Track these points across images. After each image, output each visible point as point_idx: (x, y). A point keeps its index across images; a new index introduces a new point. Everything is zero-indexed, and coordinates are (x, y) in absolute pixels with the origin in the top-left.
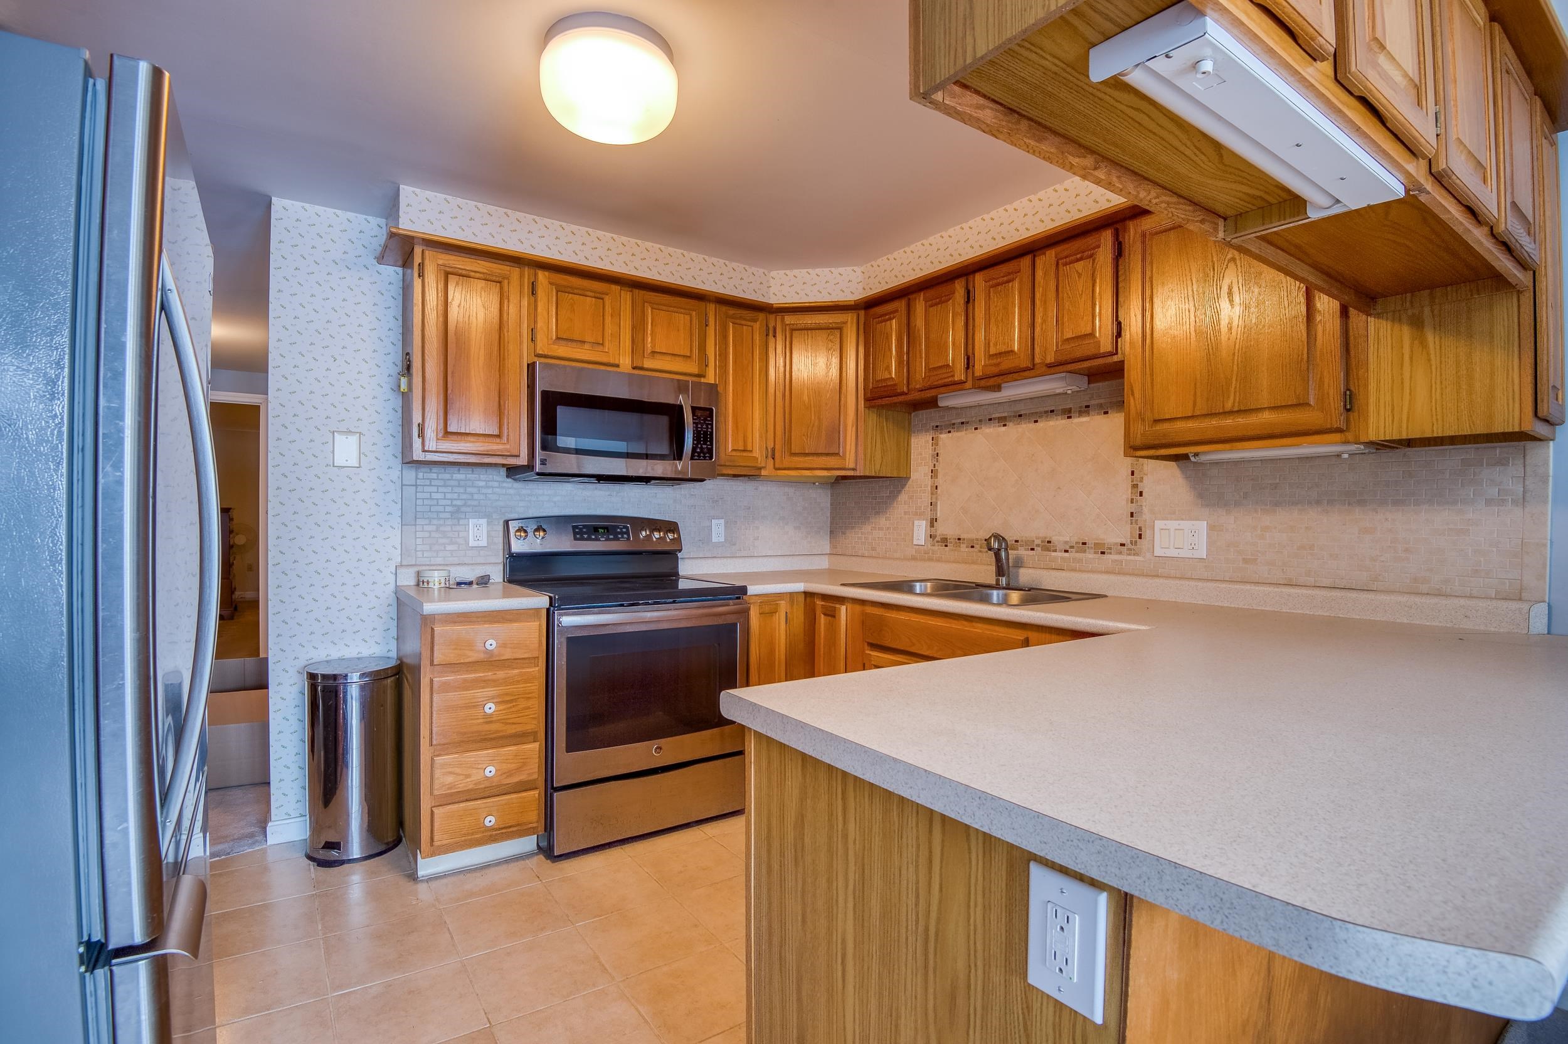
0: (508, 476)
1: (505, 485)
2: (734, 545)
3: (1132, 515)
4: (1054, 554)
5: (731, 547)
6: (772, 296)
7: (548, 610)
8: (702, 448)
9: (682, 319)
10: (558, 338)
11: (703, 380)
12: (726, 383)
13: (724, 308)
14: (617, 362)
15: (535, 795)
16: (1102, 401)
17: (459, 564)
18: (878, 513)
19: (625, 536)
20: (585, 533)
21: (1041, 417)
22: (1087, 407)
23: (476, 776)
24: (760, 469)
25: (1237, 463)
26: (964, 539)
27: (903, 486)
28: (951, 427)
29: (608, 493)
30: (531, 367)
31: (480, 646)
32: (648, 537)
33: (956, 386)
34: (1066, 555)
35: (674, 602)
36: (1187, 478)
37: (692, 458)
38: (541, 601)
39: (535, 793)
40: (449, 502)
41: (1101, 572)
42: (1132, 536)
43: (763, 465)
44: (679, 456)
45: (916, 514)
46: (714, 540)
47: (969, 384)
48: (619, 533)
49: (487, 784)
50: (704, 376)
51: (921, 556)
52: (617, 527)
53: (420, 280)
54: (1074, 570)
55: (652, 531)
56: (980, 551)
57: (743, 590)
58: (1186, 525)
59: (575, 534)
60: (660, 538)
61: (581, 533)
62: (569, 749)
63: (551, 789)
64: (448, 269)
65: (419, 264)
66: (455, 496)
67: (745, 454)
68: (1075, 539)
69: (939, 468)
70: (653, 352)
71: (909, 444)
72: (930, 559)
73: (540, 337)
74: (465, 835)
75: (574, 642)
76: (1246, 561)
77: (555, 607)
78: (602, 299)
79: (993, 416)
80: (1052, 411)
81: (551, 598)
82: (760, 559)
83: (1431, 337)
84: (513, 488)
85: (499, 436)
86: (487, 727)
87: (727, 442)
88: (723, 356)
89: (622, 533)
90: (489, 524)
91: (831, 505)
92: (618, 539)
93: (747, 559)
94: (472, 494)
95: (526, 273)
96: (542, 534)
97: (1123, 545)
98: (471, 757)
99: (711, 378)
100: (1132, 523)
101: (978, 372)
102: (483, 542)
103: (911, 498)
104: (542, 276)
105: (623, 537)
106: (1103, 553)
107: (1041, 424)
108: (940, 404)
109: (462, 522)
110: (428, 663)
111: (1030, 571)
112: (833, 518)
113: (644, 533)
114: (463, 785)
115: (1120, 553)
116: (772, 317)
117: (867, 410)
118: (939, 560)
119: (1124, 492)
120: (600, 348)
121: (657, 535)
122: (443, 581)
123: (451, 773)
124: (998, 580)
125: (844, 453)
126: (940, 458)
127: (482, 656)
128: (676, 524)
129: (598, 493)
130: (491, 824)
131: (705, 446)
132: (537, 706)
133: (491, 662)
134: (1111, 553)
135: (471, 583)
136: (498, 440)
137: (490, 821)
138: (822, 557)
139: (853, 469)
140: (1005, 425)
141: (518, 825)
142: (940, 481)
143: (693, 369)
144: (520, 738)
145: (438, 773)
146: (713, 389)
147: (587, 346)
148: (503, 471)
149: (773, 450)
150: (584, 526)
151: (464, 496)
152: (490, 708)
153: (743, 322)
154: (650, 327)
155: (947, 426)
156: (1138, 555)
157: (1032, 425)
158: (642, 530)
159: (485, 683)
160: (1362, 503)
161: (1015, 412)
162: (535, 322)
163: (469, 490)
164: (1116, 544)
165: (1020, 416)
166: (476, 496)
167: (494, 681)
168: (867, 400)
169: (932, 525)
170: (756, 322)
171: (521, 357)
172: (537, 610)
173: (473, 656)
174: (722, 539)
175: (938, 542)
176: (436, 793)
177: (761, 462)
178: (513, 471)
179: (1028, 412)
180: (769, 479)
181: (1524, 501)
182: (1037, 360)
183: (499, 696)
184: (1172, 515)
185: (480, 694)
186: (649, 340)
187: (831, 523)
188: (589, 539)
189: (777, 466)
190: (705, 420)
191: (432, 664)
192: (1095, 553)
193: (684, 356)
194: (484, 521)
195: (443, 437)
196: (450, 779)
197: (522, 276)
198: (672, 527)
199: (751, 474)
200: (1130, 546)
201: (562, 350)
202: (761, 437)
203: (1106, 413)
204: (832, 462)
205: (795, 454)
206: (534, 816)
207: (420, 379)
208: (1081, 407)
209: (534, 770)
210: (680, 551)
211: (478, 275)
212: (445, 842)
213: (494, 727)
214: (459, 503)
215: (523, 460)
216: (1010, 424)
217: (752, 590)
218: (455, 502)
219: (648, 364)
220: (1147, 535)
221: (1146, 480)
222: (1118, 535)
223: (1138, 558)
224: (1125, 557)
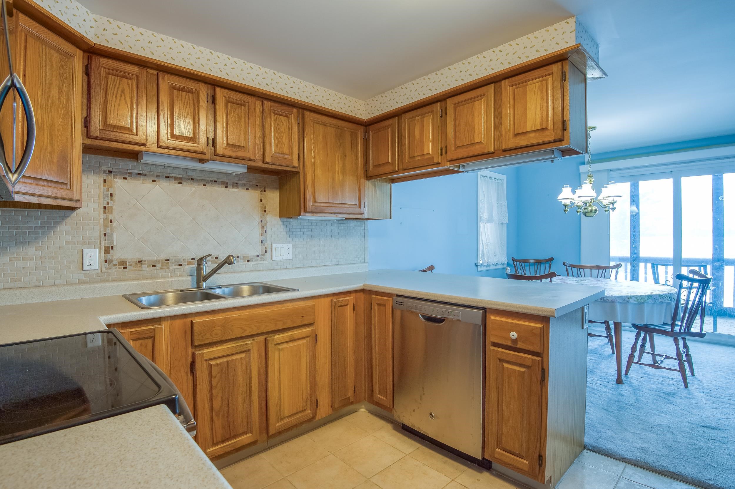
3: (262, 241)
16: (245, 182)
21: (209, 183)
22: (237, 183)
26: (145, 261)
28: (127, 175)
36: (284, 224)
41: (247, 271)
42: (262, 252)
45: (84, 242)
51: (96, 279)
56: (162, 269)
58: (285, 245)
69: (114, 205)
72: (108, 280)
76: (304, 259)
79: (170, 175)
80: (215, 181)
83: (377, 190)
97: (258, 256)
100: (262, 245)
103: (75, 229)
106: (248, 261)
115: (257, 260)
118: (118, 280)
119: (257, 230)
126: (114, 198)
134: (252, 261)
140: (180, 183)
142: (116, 215)
155: (122, 173)
156: (265, 261)
157: (201, 187)
161: (188, 176)
164: (255, 256)
165: (192, 179)
169: (107, 252)
175: (114, 265)
179: (198, 178)
181: (364, 236)
184: (280, 241)
192: (244, 262)
200: (261, 257)
203: (247, 189)
208: (233, 183)
216: (185, 183)
220: (269, 250)
221: (268, 225)
222: (255, 250)
223: (264, 262)
224: (259, 262)
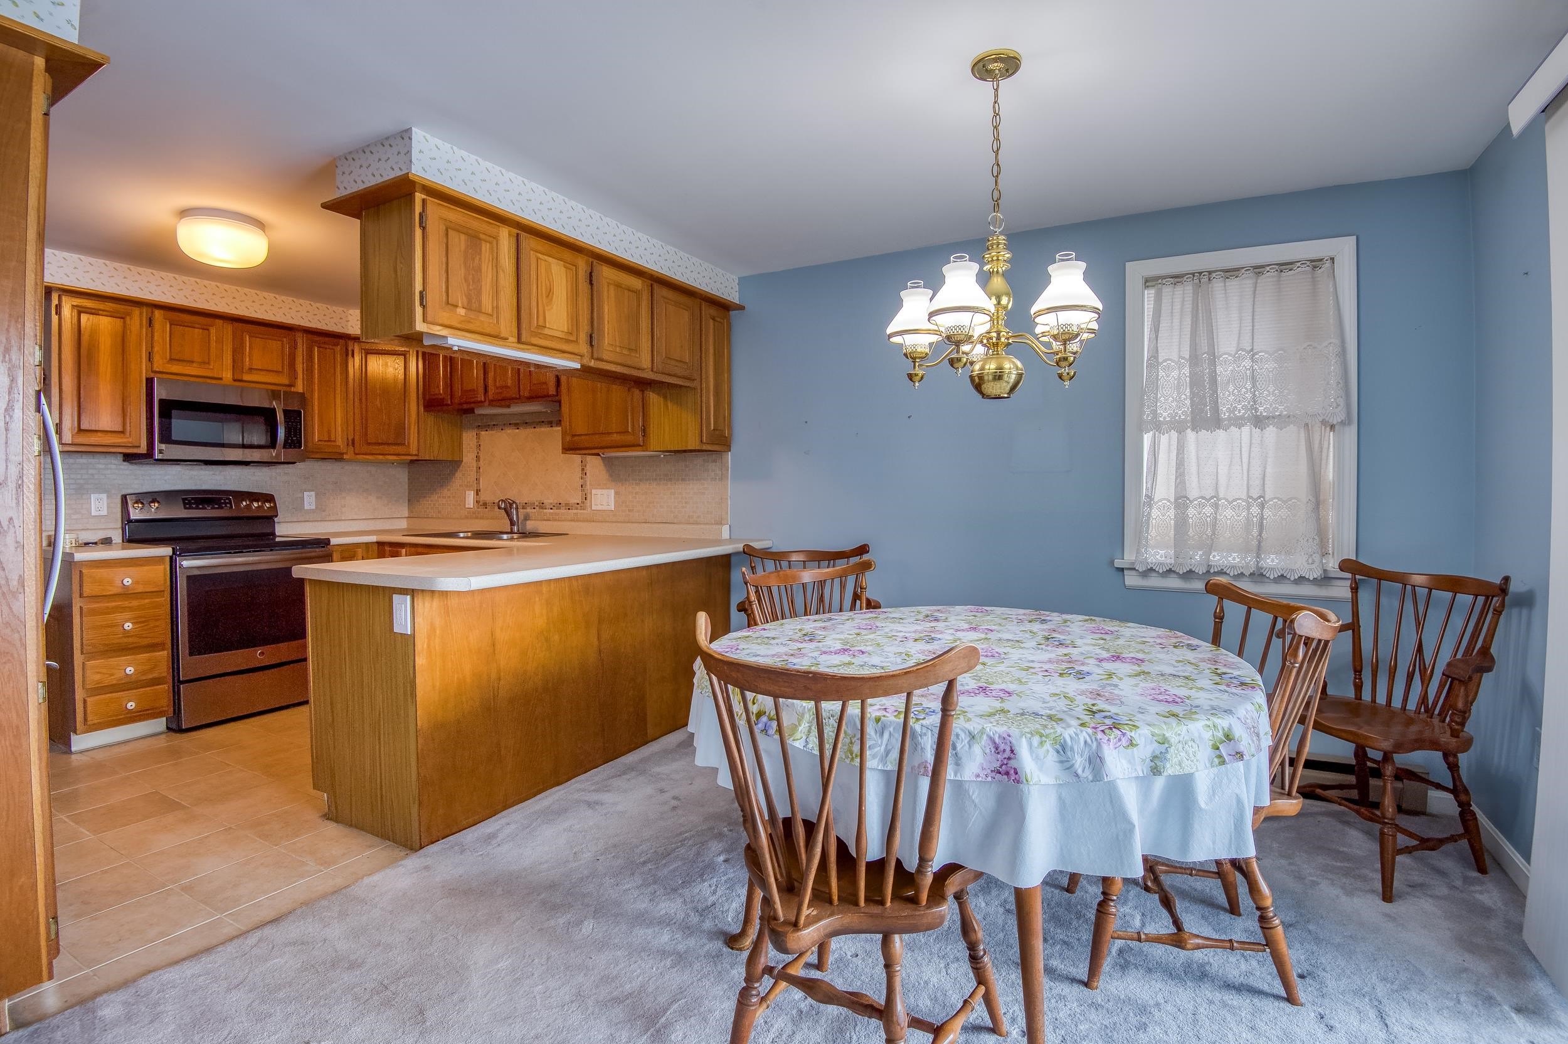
0: (124, 461)
1: (122, 467)
2: (324, 511)
3: (582, 486)
4: (545, 511)
5: (321, 512)
6: (350, 328)
7: (171, 558)
8: (292, 440)
9: (275, 345)
10: (171, 359)
11: (293, 389)
12: (312, 391)
13: (310, 336)
14: (220, 376)
15: (165, 688)
17: (82, 530)
18: (442, 486)
19: (228, 505)
20: (193, 504)
23: (119, 674)
24: (343, 454)
25: (625, 458)
27: (459, 467)
28: (486, 427)
29: (211, 473)
30: (150, 382)
31: (119, 583)
32: (248, 507)
33: (480, 403)
34: (551, 511)
35: (271, 550)
36: (605, 465)
37: (284, 447)
38: (166, 551)
39: (165, 687)
40: (73, 481)
41: (568, 521)
42: (582, 499)
43: (345, 451)
44: (272, 444)
45: (467, 486)
46: (307, 507)
47: (487, 403)
48: (223, 503)
49: (127, 680)
50: (294, 386)
51: (472, 515)
52: (222, 499)
53: (57, 317)
54: (556, 520)
55: (252, 502)
57: (328, 540)
58: (605, 492)
59: (185, 504)
60: (259, 507)
61: (190, 503)
62: (191, 654)
63: (177, 683)
64: (80, 309)
65: (57, 305)
66: (79, 477)
67: (329, 443)
68: (555, 501)
69: (481, 455)
70: (251, 369)
71: (461, 437)
72: (477, 518)
73: (157, 358)
74: (111, 716)
75: (191, 579)
76: (629, 511)
77: (176, 555)
78: (208, 330)
80: (543, 422)
81: (173, 549)
82: (347, 522)
83: (669, 404)
84: (128, 468)
85: (123, 432)
86: (126, 640)
87: (314, 433)
88: (309, 370)
89: (226, 503)
90: (108, 497)
91: (409, 479)
92: (222, 508)
93: (335, 522)
94: (93, 475)
95: (144, 311)
96: (156, 505)
97: (578, 504)
98: (113, 661)
99: (299, 388)
100: (582, 491)
101: (491, 397)
102: (104, 512)
103: (463, 475)
104: (158, 313)
105: (226, 506)
106: (569, 509)
107: (537, 430)
108: (476, 411)
109: (84, 497)
110: (78, 595)
111: (533, 522)
112: (410, 490)
113: (244, 503)
114: (109, 681)
115: (577, 509)
116: (350, 343)
117: (426, 414)
118: (482, 518)
119: (578, 475)
120: (207, 366)
121: (256, 504)
122: (74, 542)
123: (98, 673)
124: (511, 529)
125: (408, 443)
126: (482, 448)
127: (119, 591)
128: (272, 496)
129: (202, 472)
130: (132, 708)
131: (294, 440)
132: (165, 625)
133: (126, 594)
134: (572, 509)
135: (96, 543)
136: (122, 435)
137: (131, 705)
138: (402, 520)
139: (416, 455)
140: (518, 428)
141: (152, 709)
142: (481, 463)
143: (285, 380)
144: (153, 647)
145: (88, 673)
146: (302, 398)
147: (195, 365)
148: (120, 457)
149: (353, 440)
150: (193, 499)
151: (86, 477)
152: (128, 626)
153: (327, 346)
154: (248, 348)
155: (485, 426)
156: (585, 509)
157: (534, 429)
158: (243, 500)
159: (123, 609)
160: (670, 480)
161: (523, 421)
162: (152, 347)
163: (91, 471)
164: (575, 504)
165: (526, 423)
166: (96, 477)
167: (130, 607)
168: (425, 407)
169: (477, 494)
170: (338, 345)
171: (141, 372)
172: (162, 558)
173: (114, 591)
174: (313, 507)
175: (479, 505)
176: (88, 687)
177: (343, 448)
178: (129, 458)
180: (349, 461)
181: (721, 479)
182: (522, 394)
183: (134, 618)
184: (599, 486)
185: (118, 617)
186: (248, 359)
187: (409, 493)
188: (197, 508)
189: (357, 452)
190: (296, 418)
191: (81, 596)
192: (565, 509)
193: (276, 371)
194: (104, 496)
195: (77, 433)
196: (97, 677)
197: (141, 314)
198: (270, 498)
199: (337, 457)
200: (581, 505)
201: (175, 368)
202: (343, 431)
204: (399, 449)
205: (369, 444)
206: (165, 702)
207: (57, 391)
208: (557, 421)
209: (163, 669)
210: (276, 516)
211: (105, 313)
212: (96, 722)
213: (130, 640)
214: (82, 482)
215: (143, 449)
216: (521, 428)
217: (334, 541)
218: (79, 481)
219: (246, 377)
220: (588, 498)
221: (588, 466)
222: (576, 498)
223: (584, 511)
224: (579, 511)
